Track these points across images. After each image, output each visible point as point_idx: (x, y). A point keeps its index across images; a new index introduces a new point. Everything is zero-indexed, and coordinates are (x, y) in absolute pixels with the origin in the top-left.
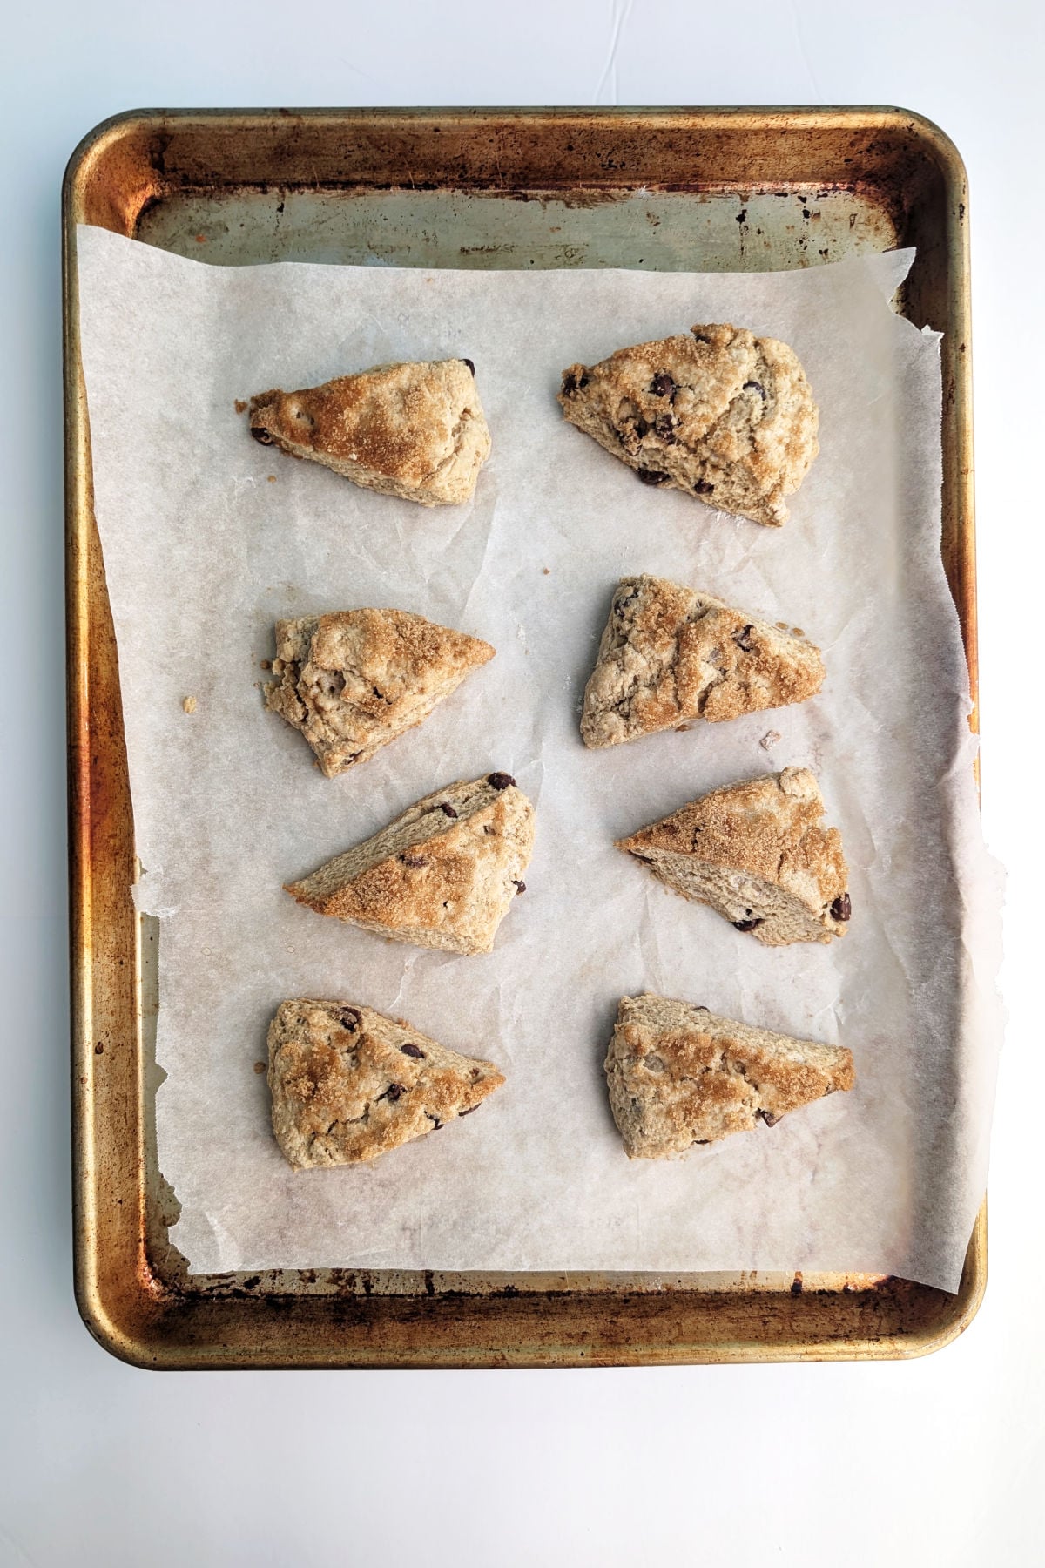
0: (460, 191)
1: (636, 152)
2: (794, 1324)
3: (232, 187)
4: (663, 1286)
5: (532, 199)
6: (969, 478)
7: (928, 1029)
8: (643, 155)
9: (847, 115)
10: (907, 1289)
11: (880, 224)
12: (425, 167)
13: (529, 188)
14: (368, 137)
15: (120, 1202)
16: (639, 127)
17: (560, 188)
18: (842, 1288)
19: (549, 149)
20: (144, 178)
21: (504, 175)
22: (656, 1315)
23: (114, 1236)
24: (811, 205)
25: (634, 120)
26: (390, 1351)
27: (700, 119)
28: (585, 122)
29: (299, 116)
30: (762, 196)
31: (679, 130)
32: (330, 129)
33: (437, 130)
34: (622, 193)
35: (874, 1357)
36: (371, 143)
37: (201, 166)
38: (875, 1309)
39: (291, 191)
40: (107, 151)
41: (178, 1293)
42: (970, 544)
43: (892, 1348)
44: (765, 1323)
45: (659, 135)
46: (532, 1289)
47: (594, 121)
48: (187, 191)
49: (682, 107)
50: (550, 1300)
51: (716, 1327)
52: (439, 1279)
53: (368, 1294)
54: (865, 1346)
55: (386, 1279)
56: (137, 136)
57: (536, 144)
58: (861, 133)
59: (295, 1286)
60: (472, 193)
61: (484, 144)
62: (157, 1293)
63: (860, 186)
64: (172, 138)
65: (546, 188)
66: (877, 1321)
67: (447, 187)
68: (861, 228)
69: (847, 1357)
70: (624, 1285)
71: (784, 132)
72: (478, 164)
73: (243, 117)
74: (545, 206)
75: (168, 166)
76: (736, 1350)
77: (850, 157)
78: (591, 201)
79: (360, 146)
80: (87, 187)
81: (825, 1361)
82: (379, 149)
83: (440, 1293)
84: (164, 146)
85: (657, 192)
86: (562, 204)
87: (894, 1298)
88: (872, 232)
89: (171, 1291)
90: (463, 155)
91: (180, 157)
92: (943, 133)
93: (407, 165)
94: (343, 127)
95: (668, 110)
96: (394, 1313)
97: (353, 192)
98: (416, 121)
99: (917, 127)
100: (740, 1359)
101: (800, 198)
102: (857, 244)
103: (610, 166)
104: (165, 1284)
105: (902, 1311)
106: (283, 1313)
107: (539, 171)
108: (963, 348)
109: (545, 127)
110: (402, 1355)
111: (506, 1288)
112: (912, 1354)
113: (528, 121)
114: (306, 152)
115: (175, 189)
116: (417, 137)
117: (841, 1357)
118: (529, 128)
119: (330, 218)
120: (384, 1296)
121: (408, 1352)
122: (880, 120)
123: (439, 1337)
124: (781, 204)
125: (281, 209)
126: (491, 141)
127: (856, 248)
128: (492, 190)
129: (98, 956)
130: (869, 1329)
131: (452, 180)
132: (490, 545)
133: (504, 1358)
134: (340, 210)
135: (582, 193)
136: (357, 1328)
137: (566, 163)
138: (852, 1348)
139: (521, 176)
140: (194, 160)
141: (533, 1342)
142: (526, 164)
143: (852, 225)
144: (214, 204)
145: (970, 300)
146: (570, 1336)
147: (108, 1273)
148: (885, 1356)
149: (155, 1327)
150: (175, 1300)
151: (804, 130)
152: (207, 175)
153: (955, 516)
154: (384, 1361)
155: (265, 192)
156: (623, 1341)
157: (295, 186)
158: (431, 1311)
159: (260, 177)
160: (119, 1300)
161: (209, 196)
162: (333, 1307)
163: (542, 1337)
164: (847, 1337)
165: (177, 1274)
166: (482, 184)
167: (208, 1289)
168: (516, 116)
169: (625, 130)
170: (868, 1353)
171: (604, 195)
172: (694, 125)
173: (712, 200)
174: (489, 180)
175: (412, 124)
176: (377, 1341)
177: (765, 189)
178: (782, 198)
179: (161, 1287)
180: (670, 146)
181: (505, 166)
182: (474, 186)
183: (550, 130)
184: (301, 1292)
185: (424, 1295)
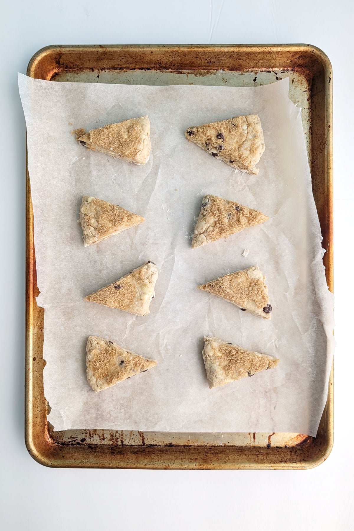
0: (159, 70)
1: (219, 59)
2: (267, 457)
3: (82, 69)
4: (223, 444)
5: (183, 73)
6: (331, 171)
7: (307, 349)
8: (221, 60)
9: (291, 47)
10: (307, 447)
11: (303, 82)
12: (147, 63)
13: (182, 70)
14: (129, 54)
15: (40, 411)
16: (220, 51)
17: (193, 70)
18: (284, 446)
19: (189, 58)
20: (53, 67)
21: (174, 65)
22: (220, 453)
23: (38, 422)
24: (279, 75)
25: (218, 49)
26: (131, 463)
27: (241, 49)
28: (202, 49)
29: (106, 48)
30: (262, 73)
31: (234, 52)
32: (116, 52)
33: (152, 52)
34: (214, 71)
35: (295, 468)
36: (129, 56)
37: (72, 63)
38: (295, 453)
39: (102, 71)
40: (42, 59)
41: (58, 443)
42: (331, 193)
43: (301, 465)
44: (257, 457)
45: (227, 54)
46: (178, 444)
47: (205, 49)
48: (67, 71)
49: (235, 44)
50: (184, 448)
51: (241, 458)
52: (147, 440)
53: (122, 445)
54: (291, 465)
55: (129, 440)
56: (52, 54)
57: (185, 56)
58: (296, 53)
59: (97, 442)
60: (163, 71)
61: (168, 56)
62: (51, 443)
63: (296, 69)
64: (63, 54)
65: (188, 69)
66: (296, 457)
67: (155, 69)
68: (296, 83)
69: (285, 468)
70: (210, 443)
71: (269, 53)
72: (166, 62)
73: (87, 48)
74: (188, 76)
75: (61, 63)
76: (247, 465)
77: (292, 60)
78: (204, 74)
79: (126, 57)
80: (35, 71)
81: (278, 469)
82: (132, 57)
83: (147, 445)
84: (60, 57)
85: (226, 71)
86: (193, 75)
87: (302, 450)
88: (300, 85)
89: (56, 442)
90: (160, 60)
91: (65, 60)
92: (324, 53)
93: (141, 63)
94: (120, 51)
95: (230, 46)
96: (131, 451)
97: (123, 71)
98: (145, 49)
99: (315, 51)
100: (249, 468)
101: (275, 73)
102: (294, 89)
103: (210, 63)
104: (54, 440)
105: (304, 454)
106: (94, 450)
107: (186, 64)
108: (330, 126)
109: (188, 51)
110: (134, 464)
111: (169, 444)
112: (308, 468)
113: (183, 49)
114: (107, 59)
115: (63, 70)
116: (145, 54)
117: (283, 468)
118: (183, 51)
119: (115, 80)
120: (128, 445)
121: (137, 463)
122: (302, 49)
123: (147, 459)
124: (268, 75)
125: (98, 77)
126: (170, 55)
127: (294, 90)
128: (170, 70)
129: (35, 328)
130: (293, 459)
131: (156, 67)
132: (157, 181)
133: (169, 466)
134: (118, 77)
135: (200, 71)
136: (119, 455)
137: (195, 62)
138: (287, 465)
139: (180, 66)
140: (70, 61)
141: (178, 461)
142: (181, 62)
143: (293, 82)
144: (76, 75)
145: (332, 110)
146: (191, 459)
147: (36, 435)
148: (298, 468)
149: (51, 454)
150: (57, 445)
151: (276, 52)
152: (74, 66)
153: (326, 184)
154: (129, 466)
155: (93, 71)
156: (209, 461)
157: (103, 69)
158: (144, 450)
159: (91, 66)
160: (39, 444)
161: (74, 72)
162: (111, 449)
163: (182, 460)
164: (285, 462)
165: (58, 437)
166: (166, 68)
167: (68, 442)
168: (179, 48)
169: (215, 52)
170: (292, 467)
171: (208, 72)
172: (239, 50)
173: (245, 74)
174: (169, 67)
175: (144, 50)
176: (126, 459)
177: (263, 70)
178: (269, 73)
179: (52, 441)
180: (231, 57)
181: (174, 63)
182: (164, 69)
183: (190, 52)
184: (100, 443)
185: (141, 445)
